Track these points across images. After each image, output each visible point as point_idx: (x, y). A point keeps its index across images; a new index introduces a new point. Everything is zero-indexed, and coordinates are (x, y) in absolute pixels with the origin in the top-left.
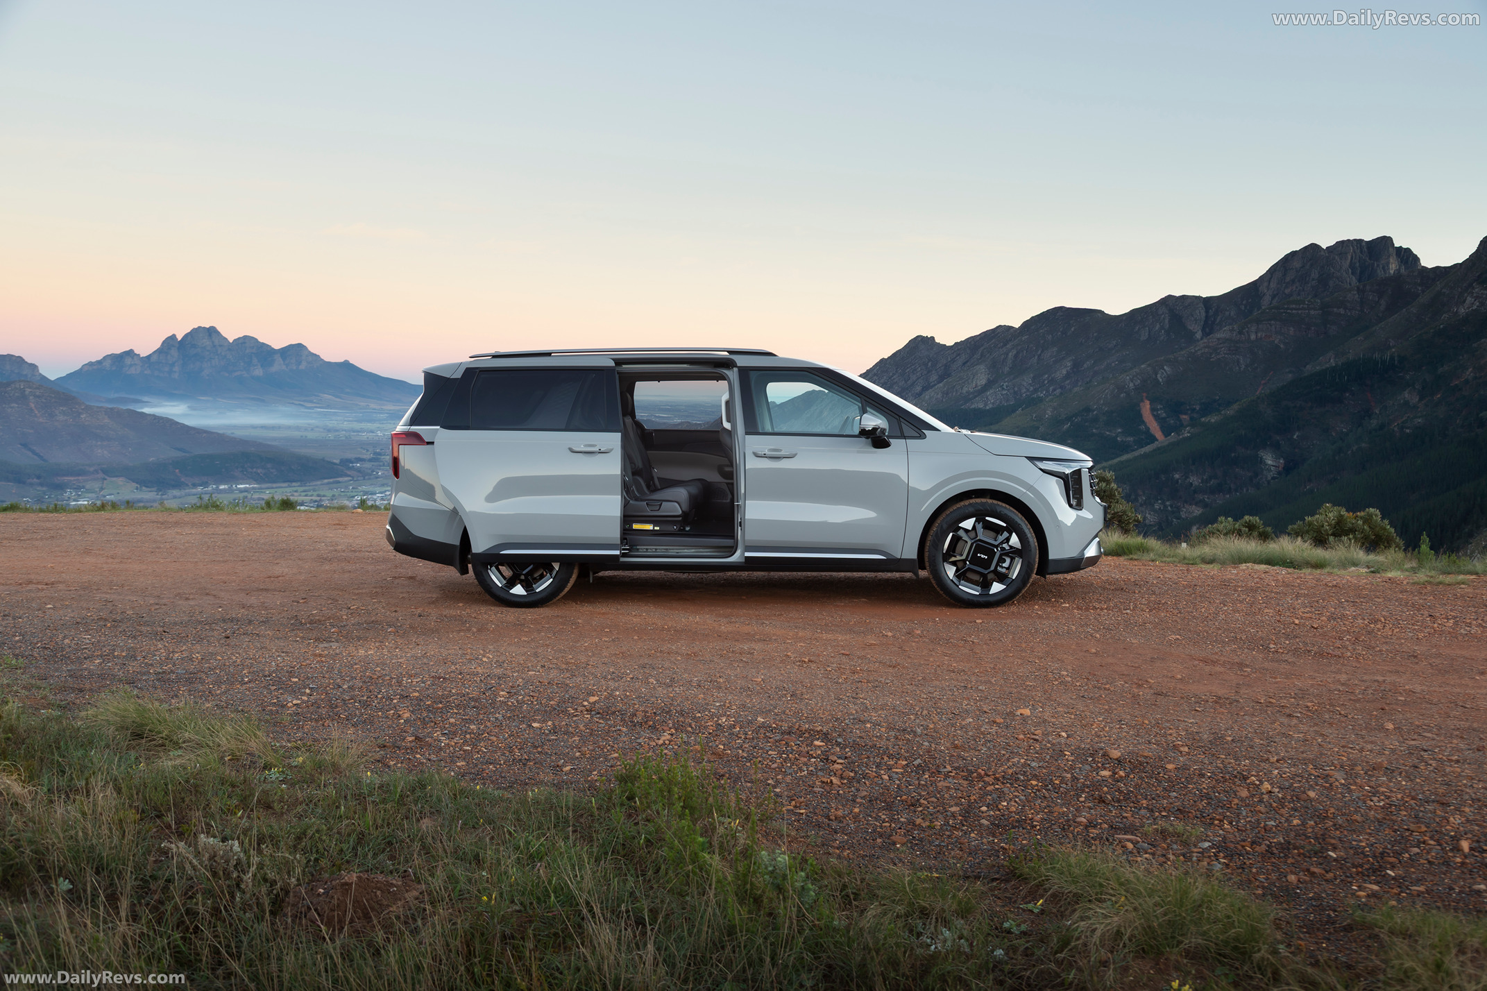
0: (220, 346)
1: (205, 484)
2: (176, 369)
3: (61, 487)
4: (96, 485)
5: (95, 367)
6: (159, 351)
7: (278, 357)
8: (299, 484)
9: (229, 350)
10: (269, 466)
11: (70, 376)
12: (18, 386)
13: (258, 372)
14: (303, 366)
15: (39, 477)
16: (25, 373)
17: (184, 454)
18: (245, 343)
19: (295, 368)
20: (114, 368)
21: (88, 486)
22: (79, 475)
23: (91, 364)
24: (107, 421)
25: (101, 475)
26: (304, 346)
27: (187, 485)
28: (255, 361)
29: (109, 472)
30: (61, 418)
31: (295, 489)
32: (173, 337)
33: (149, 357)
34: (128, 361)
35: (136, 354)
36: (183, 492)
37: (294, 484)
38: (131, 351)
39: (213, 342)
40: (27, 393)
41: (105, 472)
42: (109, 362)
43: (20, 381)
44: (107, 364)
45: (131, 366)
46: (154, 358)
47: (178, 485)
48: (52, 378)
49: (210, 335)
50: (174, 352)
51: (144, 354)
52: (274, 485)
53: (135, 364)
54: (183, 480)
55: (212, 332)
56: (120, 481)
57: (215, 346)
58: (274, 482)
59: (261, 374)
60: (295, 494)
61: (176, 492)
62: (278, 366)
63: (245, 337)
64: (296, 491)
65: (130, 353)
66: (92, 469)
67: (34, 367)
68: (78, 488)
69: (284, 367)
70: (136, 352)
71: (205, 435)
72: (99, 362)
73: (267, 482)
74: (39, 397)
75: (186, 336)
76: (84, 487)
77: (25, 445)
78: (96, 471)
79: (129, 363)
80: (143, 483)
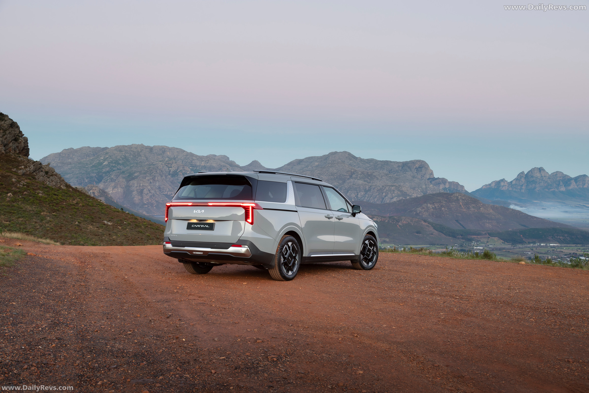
0: (545, 176)
1: (534, 243)
2: (524, 187)
3: (470, 240)
4: (485, 240)
5: (488, 187)
6: (516, 179)
7: (573, 182)
8: (581, 245)
9: (549, 178)
10: (566, 235)
11: (477, 191)
12: (456, 195)
13: (563, 189)
14: (586, 186)
15: (462, 235)
16: (459, 189)
17: (526, 228)
18: (557, 175)
19: (581, 187)
20: (496, 187)
21: (482, 241)
22: (478, 235)
23: (486, 185)
24: (491, 211)
25: (488, 236)
26: (587, 176)
27: (526, 243)
28: (561, 183)
29: (491, 234)
30: (472, 209)
31: (579, 248)
32: (523, 173)
33: (511, 182)
34: (502, 184)
35: (506, 181)
36: (524, 246)
37: (578, 245)
38: (504, 179)
39: (541, 175)
40: (459, 198)
41: (489, 234)
42: (494, 184)
43: (456, 193)
44: (493, 185)
45: (503, 186)
46: (514, 182)
47: (522, 242)
48: (470, 192)
49: (540, 171)
50: (523, 180)
51: (509, 181)
52: (568, 245)
53: (506, 185)
54: (524, 240)
55: (541, 170)
56: (496, 239)
57: (542, 177)
58: (568, 244)
59: (564, 190)
60: (579, 250)
61: (520, 246)
62: (573, 186)
63: (557, 172)
64: (579, 249)
65: (503, 180)
66: (484, 233)
67: (462, 187)
68: (478, 241)
69: (576, 187)
70: (506, 180)
71: (535, 219)
72: (490, 185)
73: (565, 243)
74: (464, 200)
75: (529, 172)
76: (480, 241)
77: (457, 221)
78: (486, 234)
79: (503, 185)
80: (506, 240)
